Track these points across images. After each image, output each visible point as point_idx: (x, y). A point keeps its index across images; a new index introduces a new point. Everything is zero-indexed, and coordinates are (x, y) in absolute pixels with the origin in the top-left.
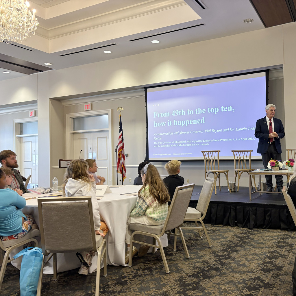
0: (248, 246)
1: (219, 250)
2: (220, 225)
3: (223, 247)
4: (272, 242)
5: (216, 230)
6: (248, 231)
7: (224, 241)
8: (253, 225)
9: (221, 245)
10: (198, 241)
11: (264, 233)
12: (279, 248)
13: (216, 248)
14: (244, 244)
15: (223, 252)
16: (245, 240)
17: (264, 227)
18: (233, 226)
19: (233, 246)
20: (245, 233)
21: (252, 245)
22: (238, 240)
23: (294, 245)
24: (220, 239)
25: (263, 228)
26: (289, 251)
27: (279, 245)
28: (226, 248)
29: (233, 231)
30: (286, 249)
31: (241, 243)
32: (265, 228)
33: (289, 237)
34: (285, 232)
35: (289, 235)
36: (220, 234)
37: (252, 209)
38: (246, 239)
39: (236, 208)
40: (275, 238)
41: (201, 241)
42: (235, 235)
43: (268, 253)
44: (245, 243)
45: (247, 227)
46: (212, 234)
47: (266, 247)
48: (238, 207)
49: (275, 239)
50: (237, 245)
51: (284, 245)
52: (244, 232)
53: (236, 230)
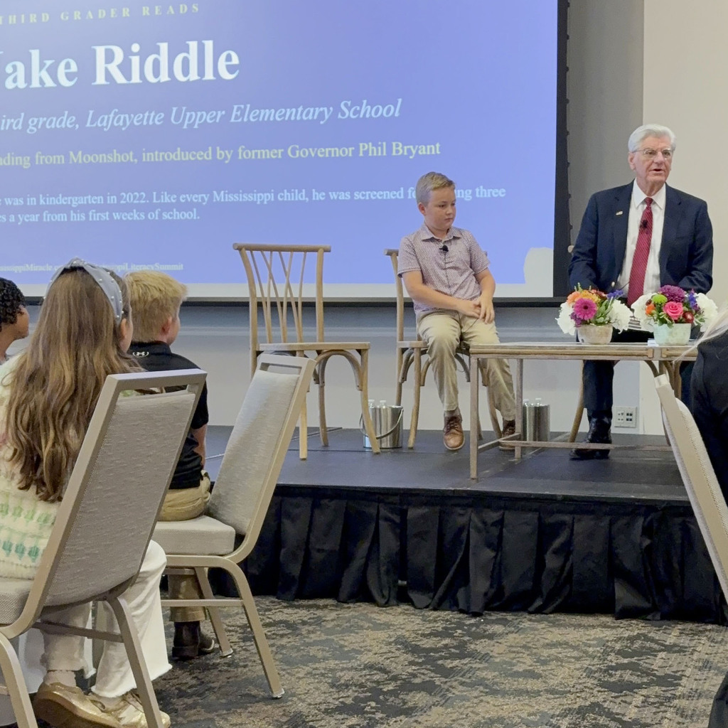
0: (465, 688)
1: (323, 707)
2: (321, 602)
3: (342, 694)
4: (578, 669)
5: (304, 623)
6: (460, 625)
7: (343, 670)
8: (486, 594)
9: (333, 685)
10: (216, 672)
11: (537, 630)
12: (614, 694)
13: (303, 701)
14: (443, 680)
15: (340, 717)
16: (449, 664)
17: (538, 603)
18: (387, 604)
19: (391, 688)
20: (446, 633)
21: (482, 682)
22: (412, 663)
23: (684, 681)
24: (325, 659)
25: (531, 609)
26: (662, 704)
27: (612, 680)
28: (355, 699)
29: (387, 626)
30: (648, 697)
31: (427, 675)
32: (539, 611)
33: (656, 646)
34: (635, 628)
35: (653, 640)
36: (324, 637)
37: (485, 523)
38: (453, 657)
39: (403, 514)
40: (591, 649)
41: (227, 671)
42: (396, 642)
43: (563, 715)
44: (447, 673)
45: (454, 606)
46: (284, 641)
47: (552, 691)
48: (413, 513)
49: (590, 656)
50: (407, 686)
51: (635, 679)
52: (440, 629)
53: (401, 619)
